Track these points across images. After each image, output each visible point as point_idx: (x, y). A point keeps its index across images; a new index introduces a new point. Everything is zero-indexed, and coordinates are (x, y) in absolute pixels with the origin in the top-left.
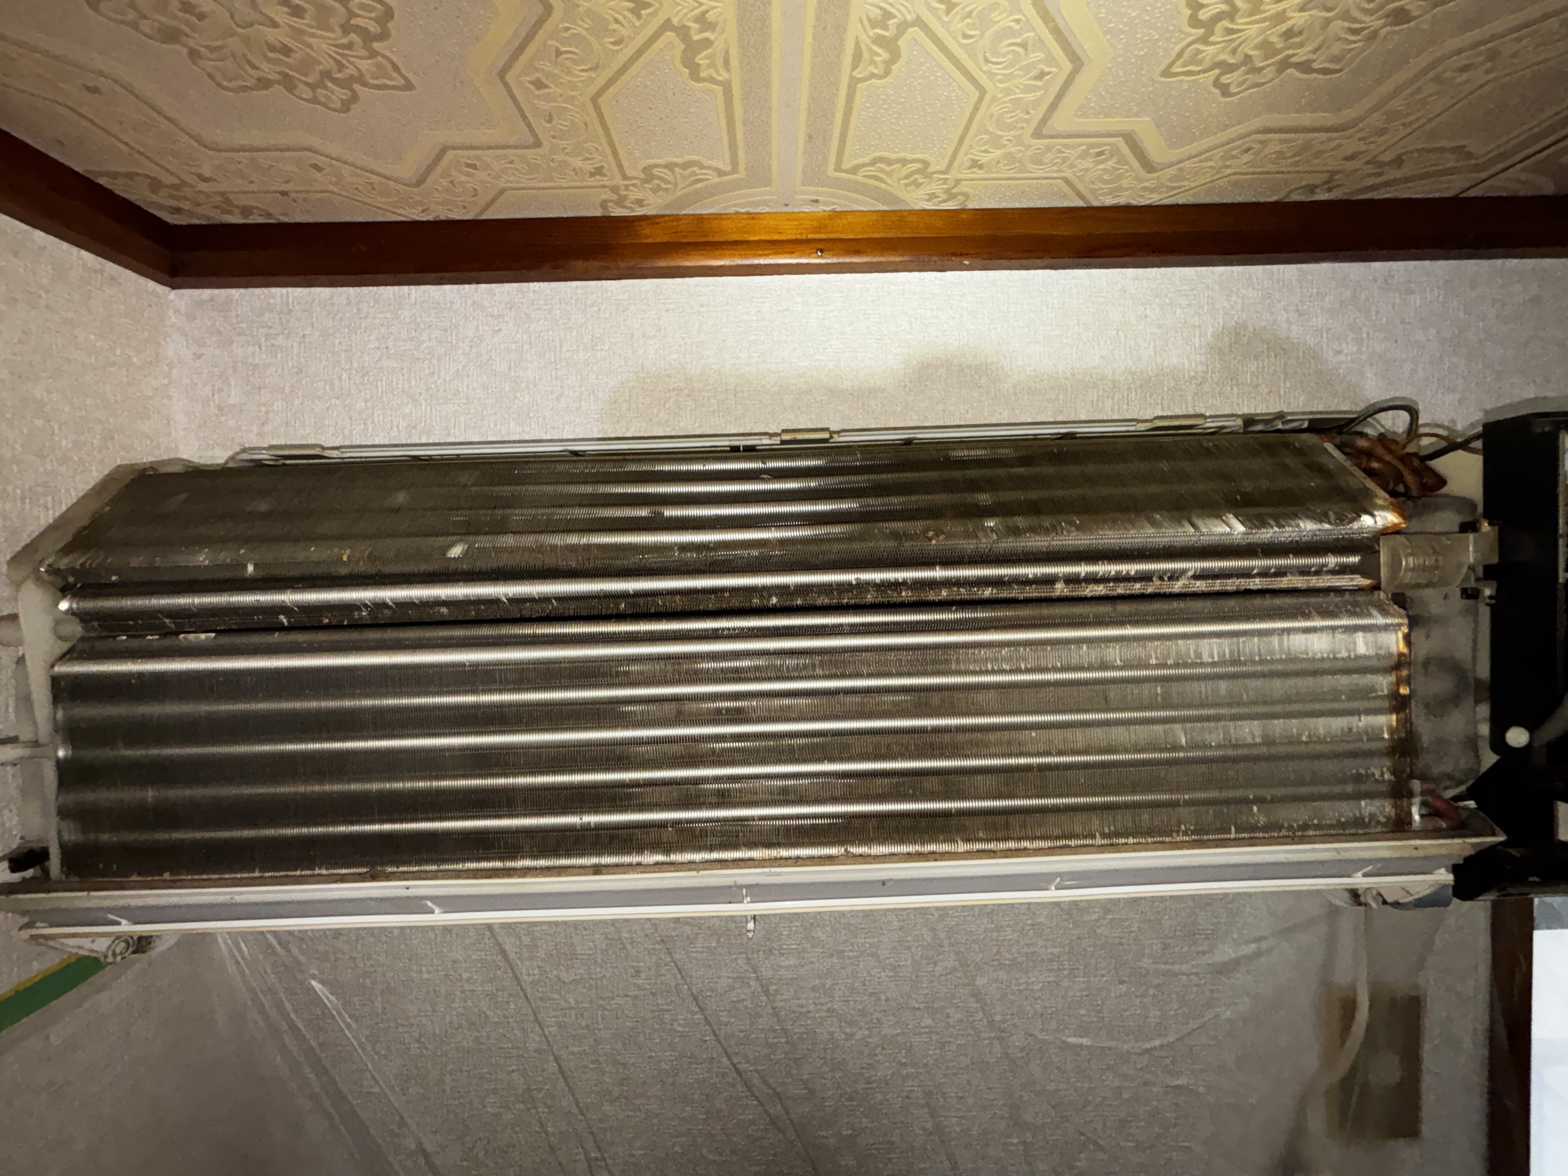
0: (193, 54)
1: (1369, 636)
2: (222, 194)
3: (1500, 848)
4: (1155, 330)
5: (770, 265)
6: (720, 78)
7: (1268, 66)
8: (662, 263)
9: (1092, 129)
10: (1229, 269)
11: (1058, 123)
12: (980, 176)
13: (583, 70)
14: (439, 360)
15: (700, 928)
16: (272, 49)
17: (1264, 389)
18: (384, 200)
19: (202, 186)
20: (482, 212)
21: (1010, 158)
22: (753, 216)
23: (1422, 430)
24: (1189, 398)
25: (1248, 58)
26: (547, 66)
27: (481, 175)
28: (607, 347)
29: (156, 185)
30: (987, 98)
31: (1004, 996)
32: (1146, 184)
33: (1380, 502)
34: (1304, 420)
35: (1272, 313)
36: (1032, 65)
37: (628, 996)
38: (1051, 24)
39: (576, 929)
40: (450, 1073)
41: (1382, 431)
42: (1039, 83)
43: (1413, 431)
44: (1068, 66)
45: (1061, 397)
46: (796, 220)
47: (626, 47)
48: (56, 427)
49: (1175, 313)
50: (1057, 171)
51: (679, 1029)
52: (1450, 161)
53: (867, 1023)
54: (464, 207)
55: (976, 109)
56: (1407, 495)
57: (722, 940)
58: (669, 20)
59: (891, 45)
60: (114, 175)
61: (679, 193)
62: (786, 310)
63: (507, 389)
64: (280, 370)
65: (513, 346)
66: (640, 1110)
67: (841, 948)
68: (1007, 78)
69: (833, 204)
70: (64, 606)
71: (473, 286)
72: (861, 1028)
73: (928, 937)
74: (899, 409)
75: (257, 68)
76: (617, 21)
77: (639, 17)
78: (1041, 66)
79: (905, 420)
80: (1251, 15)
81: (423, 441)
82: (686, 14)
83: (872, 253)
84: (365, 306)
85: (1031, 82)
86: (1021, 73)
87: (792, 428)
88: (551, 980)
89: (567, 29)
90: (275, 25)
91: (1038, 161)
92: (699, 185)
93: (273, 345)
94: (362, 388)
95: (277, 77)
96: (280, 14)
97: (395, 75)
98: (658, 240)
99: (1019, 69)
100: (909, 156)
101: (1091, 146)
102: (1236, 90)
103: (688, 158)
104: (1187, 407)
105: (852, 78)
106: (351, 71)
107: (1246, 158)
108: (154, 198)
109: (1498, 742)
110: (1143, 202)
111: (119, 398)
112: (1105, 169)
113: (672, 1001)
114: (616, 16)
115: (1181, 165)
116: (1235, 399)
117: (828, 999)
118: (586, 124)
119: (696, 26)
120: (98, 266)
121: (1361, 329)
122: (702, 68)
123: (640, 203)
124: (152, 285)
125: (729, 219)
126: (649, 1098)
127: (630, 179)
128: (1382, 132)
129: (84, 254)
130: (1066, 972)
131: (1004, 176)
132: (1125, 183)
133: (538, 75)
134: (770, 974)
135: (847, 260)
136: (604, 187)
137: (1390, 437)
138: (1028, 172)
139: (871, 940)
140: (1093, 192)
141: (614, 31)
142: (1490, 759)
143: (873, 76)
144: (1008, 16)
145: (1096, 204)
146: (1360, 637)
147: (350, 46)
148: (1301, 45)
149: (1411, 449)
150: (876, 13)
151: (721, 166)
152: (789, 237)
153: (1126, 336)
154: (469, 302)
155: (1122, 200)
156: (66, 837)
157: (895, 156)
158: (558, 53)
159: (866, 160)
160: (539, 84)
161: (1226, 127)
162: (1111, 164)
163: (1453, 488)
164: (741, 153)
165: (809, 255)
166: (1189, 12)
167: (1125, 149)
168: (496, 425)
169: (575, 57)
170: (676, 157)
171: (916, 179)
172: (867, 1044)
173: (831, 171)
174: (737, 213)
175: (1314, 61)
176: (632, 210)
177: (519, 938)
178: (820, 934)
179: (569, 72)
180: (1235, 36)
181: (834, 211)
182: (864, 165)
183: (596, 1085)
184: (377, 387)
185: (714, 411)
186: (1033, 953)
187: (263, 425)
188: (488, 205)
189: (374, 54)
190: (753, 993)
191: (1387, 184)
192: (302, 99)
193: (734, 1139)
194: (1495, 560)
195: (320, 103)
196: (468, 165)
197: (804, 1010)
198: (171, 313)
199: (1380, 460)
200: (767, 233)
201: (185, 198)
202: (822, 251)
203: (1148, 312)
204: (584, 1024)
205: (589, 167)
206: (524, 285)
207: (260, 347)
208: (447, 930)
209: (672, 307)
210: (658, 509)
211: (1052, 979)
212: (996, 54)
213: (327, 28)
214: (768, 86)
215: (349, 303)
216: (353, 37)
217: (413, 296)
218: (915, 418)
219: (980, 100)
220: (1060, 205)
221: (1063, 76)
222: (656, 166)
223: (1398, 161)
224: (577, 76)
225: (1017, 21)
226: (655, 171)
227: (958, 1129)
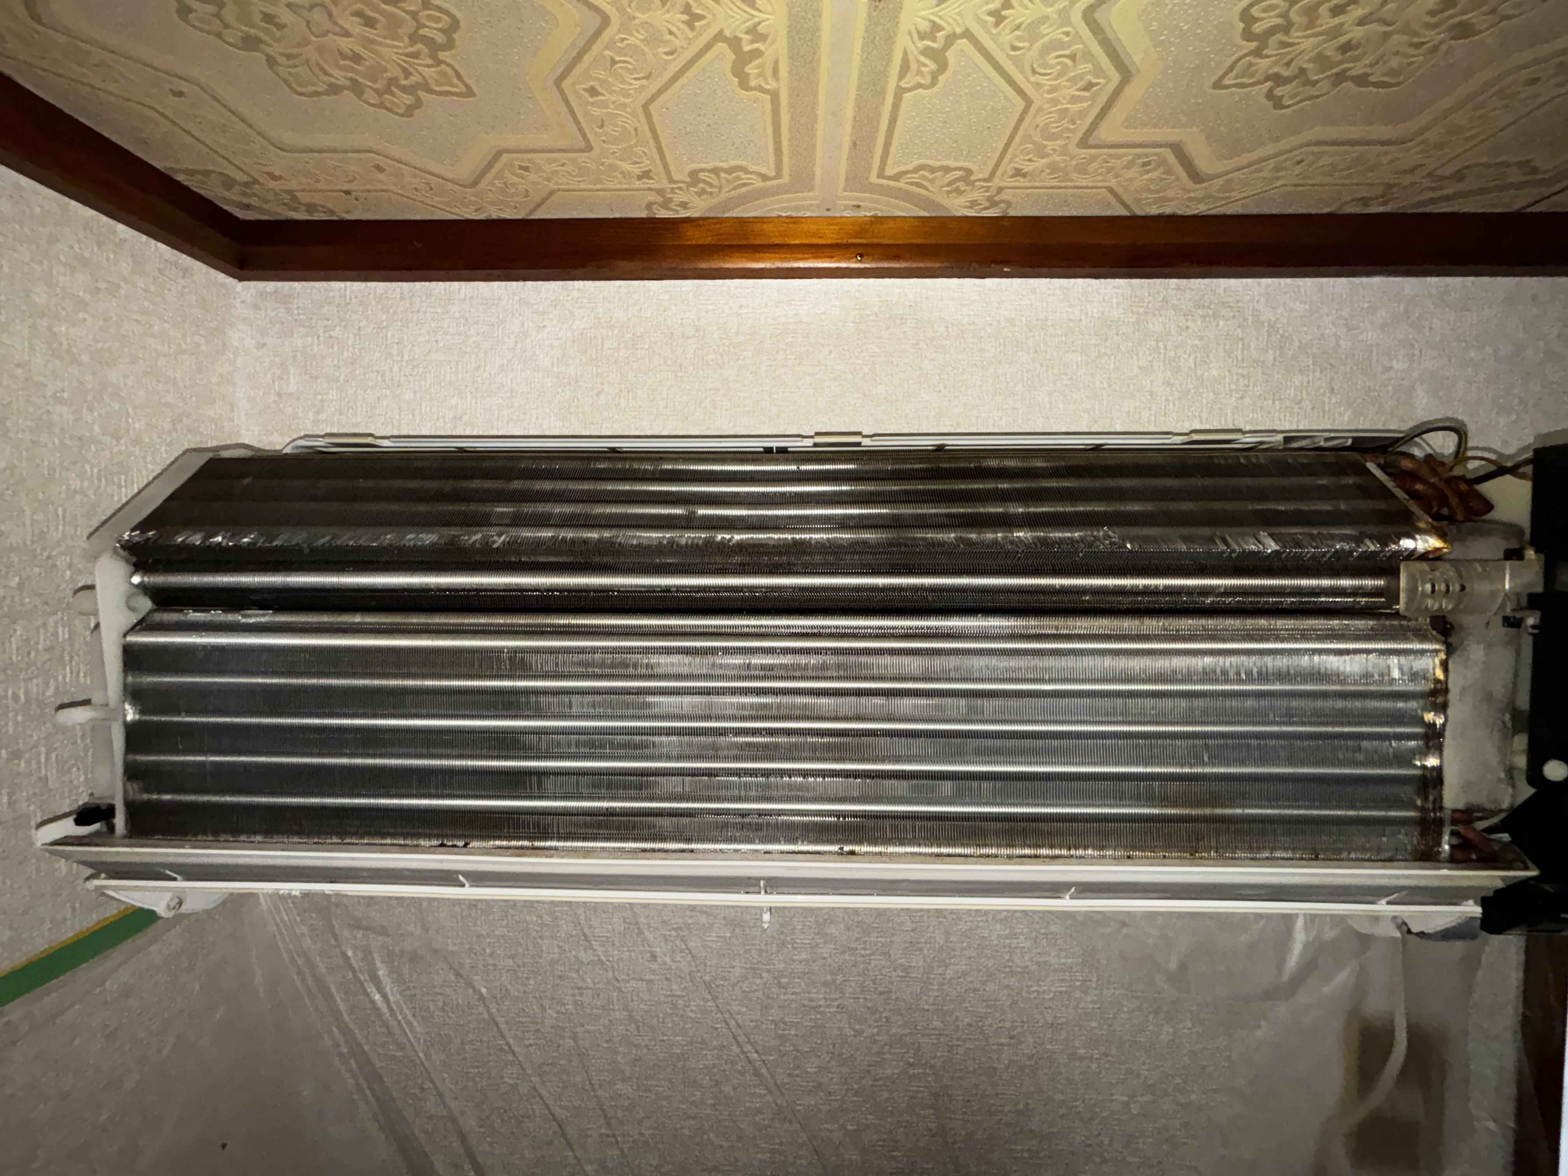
0: (271, 61)
1: (1403, 659)
2: (290, 192)
3: (1532, 882)
4: (1197, 342)
5: (810, 268)
6: (768, 87)
7: (1323, 79)
8: (704, 265)
9: (1139, 139)
10: (1276, 281)
11: (1104, 133)
12: (1022, 185)
13: (636, 79)
14: (485, 353)
15: (716, 918)
16: (344, 57)
17: (1307, 404)
18: (437, 199)
19: (273, 184)
20: (532, 212)
21: (1053, 167)
22: (795, 220)
23: (1470, 454)
24: (1229, 411)
25: (1302, 71)
26: (602, 74)
27: (533, 177)
28: (647, 346)
29: (229, 182)
30: (1033, 108)
31: (1014, 1002)
32: (1192, 195)
33: (1422, 525)
34: (1347, 438)
35: (1319, 327)
36: (1081, 76)
37: (642, 980)
38: (1100, 37)
39: (595, 911)
40: (471, 1042)
41: (1429, 451)
42: (1086, 94)
43: (1460, 455)
44: (1116, 77)
45: (1097, 407)
46: (837, 225)
47: (679, 56)
48: (131, 411)
49: (1217, 325)
50: (1102, 181)
51: (692, 1015)
52: (1515, 176)
53: (876, 1021)
54: (516, 207)
55: (1021, 119)
56: (1451, 519)
57: (737, 930)
58: (721, 31)
59: (939, 57)
60: (190, 172)
61: (723, 196)
62: (824, 313)
63: (549, 384)
64: (336, 361)
65: (556, 343)
66: (650, 1091)
67: (853, 945)
68: (1053, 89)
69: (875, 209)
70: (136, 579)
71: (521, 283)
72: (870, 1026)
73: (940, 939)
74: (933, 414)
75: (327, 74)
76: (671, 33)
77: (693, 28)
78: (1089, 77)
79: (938, 425)
80: (1307, 29)
81: (468, 433)
82: (739, 26)
83: (911, 259)
84: (417, 300)
85: (1078, 93)
86: (1068, 84)
87: (824, 431)
88: (569, 959)
89: (623, 40)
90: (348, 34)
91: (1082, 170)
92: (744, 190)
93: (331, 337)
94: (411, 379)
95: (348, 83)
96: (354, 25)
97: (455, 81)
98: (701, 242)
99: (1067, 81)
100: (951, 163)
101: (1139, 156)
102: (1290, 102)
103: (733, 163)
104: (1226, 421)
105: (898, 87)
106: (415, 79)
107: (1298, 169)
108: (227, 194)
109: (1535, 775)
110: (1189, 212)
111: (187, 384)
112: (1151, 180)
113: (685, 988)
114: (671, 27)
115: (1230, 176)
116: (1277, 415)
117: (838, 996)
118: (636, 130)
119: (748, 37)
120: (173, 259)
121: (1413, 345)
122: (751, 77)
123: (684, 205)
124: (221, 277)
125: (769, 223)
126: (659, 1080)
127: (674, 182)
128: (1440, 146)
129: (160, 245)
130: (1078, 984)
131: (1049, 184)
132: (1171, 194)
133: (592, 83)
134: (782, 966)
135: (885, 265)
136: (650, 189)
137: (1439, 459)
138: (1072, 181)
139: (883, 940)
140: (1139, 201)
141: (668, 41)
142: (1527, 791)
143: (919, 86)
144: (1058, 28)
145: (1139, 212)
146: (1394, 661)
147: (416, 55)
148: (1357, 59)
149: (1457, 471)
150: (924, 26)
151: (764, 170)
152: (830, 242)
153: (1165, 347)
154: (516, 298)
155: (1168, 210)
156: (131, 797)
157: (938, 164)
158: (613, 62)
159: (910, 167)
160: (593, 92)
161: (1277, 140)
162: (1156, 174)
163: (1499, 514)
164: (786, 160)
165: (849, 259)
166: (1242, 25)
167: (1172, 159)
168: (537, 418)
169: (630, 66)
170: (722, 161)
171: (958, 187)
172: (875, 1042)
173: (874, 179)
174: (779, 217)
175: (1372, 74)
176: (677, 212)
177: (541, 917)
178: (833, 931)
179: (623, 82)
180: (1290, 49)
181: (876, 217)
182: (907, 172)
183: (610, 1064)
184: (425, 380)
185: (749, 412)
186: (1045, 962)
187: (318, 412)
188: (538, 206)
189: (439, 62)
190: (765, 984)
191: (1448, 198)
192: (370, 104)
193: (742, 1126)
194: (1539, 589)
195: (386, 108)
196: (522, 168)
197: (814, 1004)
198: (238, 304)
199: (1424, 481)
200: (807, 237)
201: (255, 195)
202: (861, 256)
203: (1189, 324)
204: (599, 1004)
205: (636, 170)
206: (569, 284)
207: (318, 338)
208: (473, 904)
209: (711, 308)
210: (691, 508)
211: (1064, 989)
212: (1045, 65)
213: (396, 37)
214: (815, 95)
215: (402, 298)
216: (420, 46)
217: (463, 291)
218: (948, 423)
219: (1026, 111)
220: (1103, 214)
221: (1111, 87)
222: (703, 170)
223: (1458, 176)
224: (631, 84)
225: (1067, 34)
226: (702, 175)
227: (963, 1132)
